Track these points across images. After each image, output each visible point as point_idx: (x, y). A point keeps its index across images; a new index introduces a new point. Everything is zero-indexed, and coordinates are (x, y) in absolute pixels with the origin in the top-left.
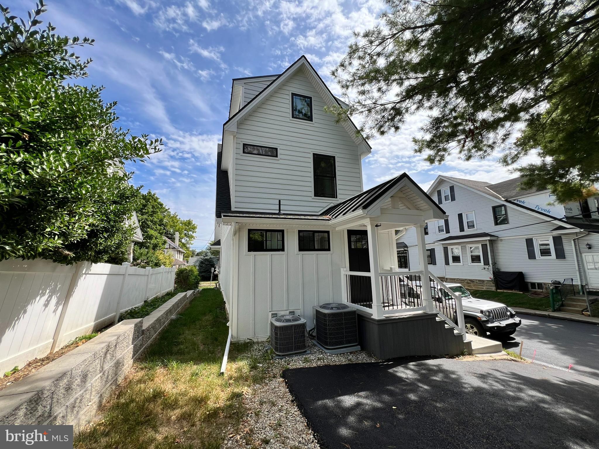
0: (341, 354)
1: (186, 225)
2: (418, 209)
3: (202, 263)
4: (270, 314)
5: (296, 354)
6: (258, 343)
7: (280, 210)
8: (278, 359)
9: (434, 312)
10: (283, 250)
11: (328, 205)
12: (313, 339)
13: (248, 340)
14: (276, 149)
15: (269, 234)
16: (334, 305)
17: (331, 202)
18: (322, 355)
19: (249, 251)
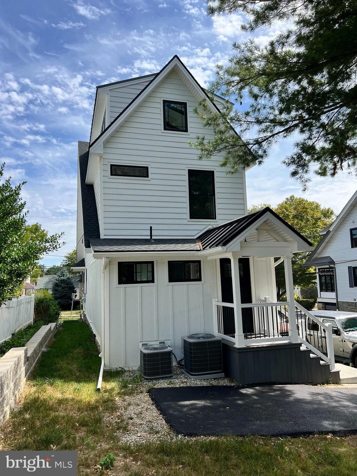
0: (204, 380)
1: (32, 232)
2: (285, 240)
3: (56, 285)
4: (141, 344)
5: (163, 378)
6: (129, 371)
7: (151, 236)
8: (146, 382)
9: (299, 342)
10: (153, 281)
11: (206, 228)
12: (183, 368)
13: (120, 369)
14: (147, 168)
15: (138, 266)
16: (201, 336)
17: (209, 223)
18: (186, 380)
19: (119, 284)
